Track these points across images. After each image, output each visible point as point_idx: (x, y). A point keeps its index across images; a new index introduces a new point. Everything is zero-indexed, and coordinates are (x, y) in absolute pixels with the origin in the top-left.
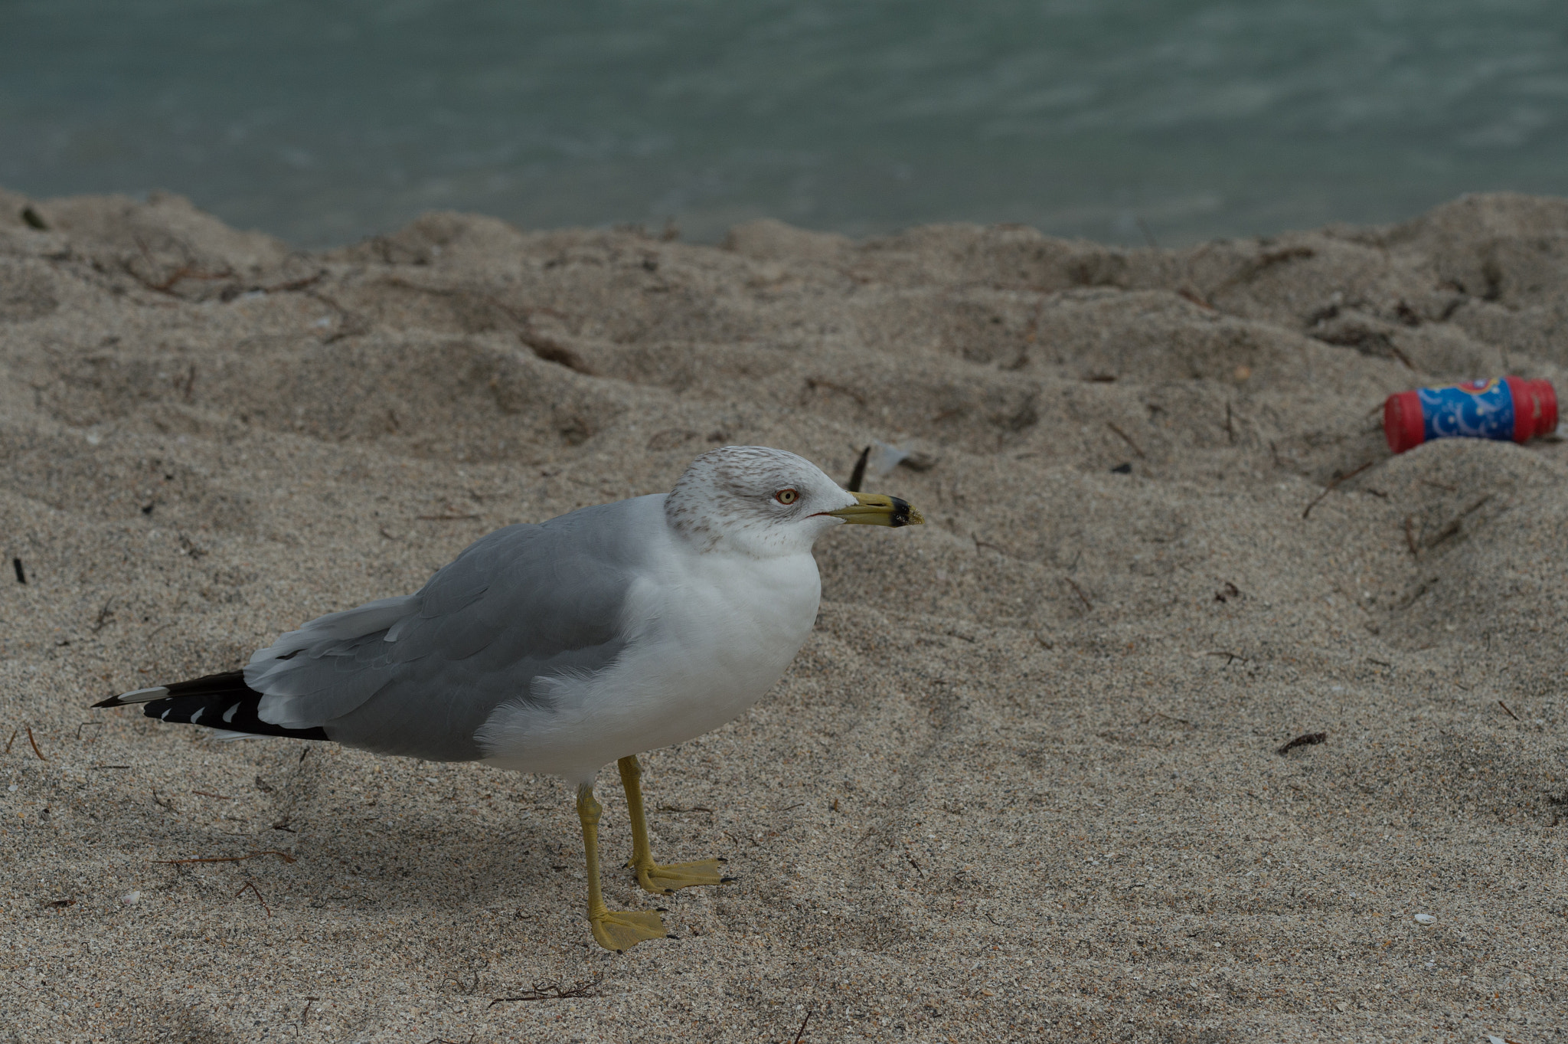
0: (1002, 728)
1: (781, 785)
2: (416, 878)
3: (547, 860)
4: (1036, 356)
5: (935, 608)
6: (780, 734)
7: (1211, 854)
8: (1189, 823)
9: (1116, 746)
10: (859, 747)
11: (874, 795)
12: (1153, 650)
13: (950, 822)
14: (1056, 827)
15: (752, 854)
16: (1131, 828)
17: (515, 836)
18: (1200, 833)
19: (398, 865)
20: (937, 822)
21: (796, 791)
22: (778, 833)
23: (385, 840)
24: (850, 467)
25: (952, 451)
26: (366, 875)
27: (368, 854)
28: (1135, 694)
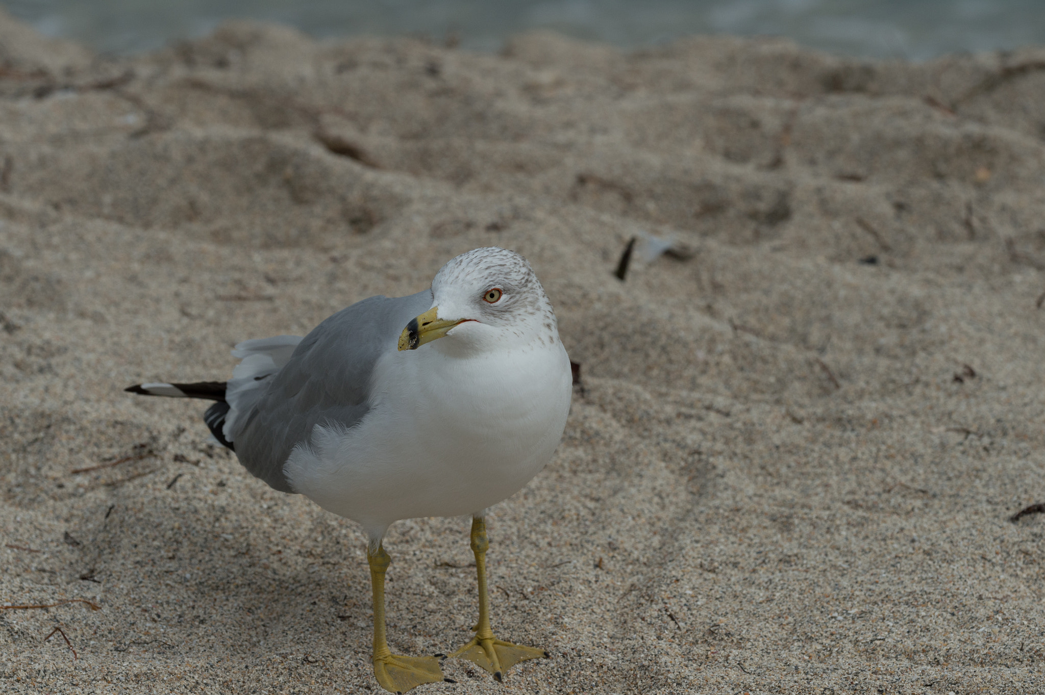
0: (755, 495)
1: (549, 544)
2: (211, 625)
3: (333, 610)
4: (791, 158)
5: (694, 385)
6: (549, 498)
7: (946, 611)
8: (927, 583)
9: (860, 513)
10: (622, 510)
11: (636, 554)
12: (895, 425)
13: (705, 580)
14: (804, 586)
15: (523, 606)
16: (873, 587)
17: (303, 588)
18: (937, 592)
19: (195, 613)
20: (694, 579)
21: (564, 550)
22: (547, 588)
23: (183, 591)
24: (616, 255)
25: (711, 243)
26: (165, 621)
27: (168, 603)
28: (878, 465)
